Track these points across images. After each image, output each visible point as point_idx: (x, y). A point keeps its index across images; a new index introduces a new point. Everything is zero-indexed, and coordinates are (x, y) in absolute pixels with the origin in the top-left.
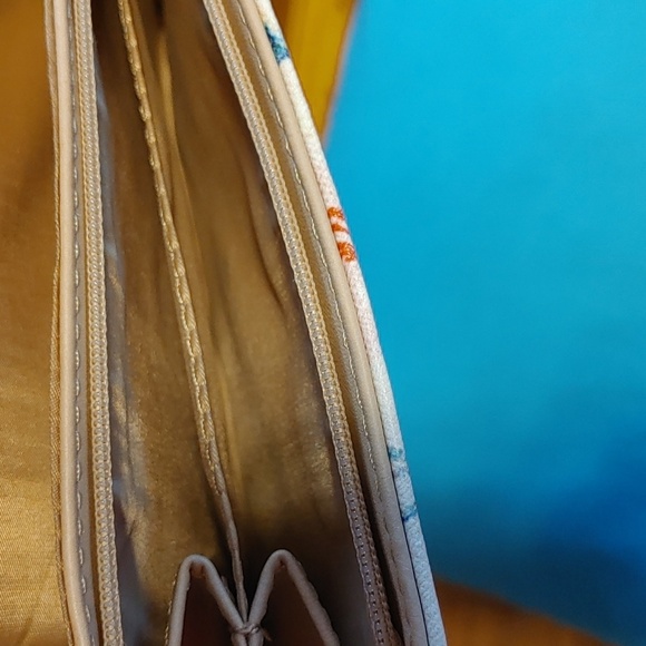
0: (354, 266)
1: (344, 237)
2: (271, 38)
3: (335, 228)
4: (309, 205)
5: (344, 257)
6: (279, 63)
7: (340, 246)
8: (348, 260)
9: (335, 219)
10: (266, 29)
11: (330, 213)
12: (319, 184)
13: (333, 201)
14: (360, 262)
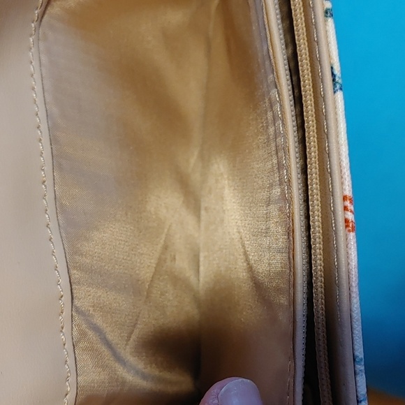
0: (352, 235)
1: (350, 216)
2: (333, 75)
3: (345, 208)
4: (332, 186)
5: (348, 229)
6: (335, 92)
7: (346, 221)
8: (349, 231)
9: (348, 203)
10: (332, 68)
11: (345, 198)
12: (342, 177)
13: (348, 191)
14: (356, 234)
